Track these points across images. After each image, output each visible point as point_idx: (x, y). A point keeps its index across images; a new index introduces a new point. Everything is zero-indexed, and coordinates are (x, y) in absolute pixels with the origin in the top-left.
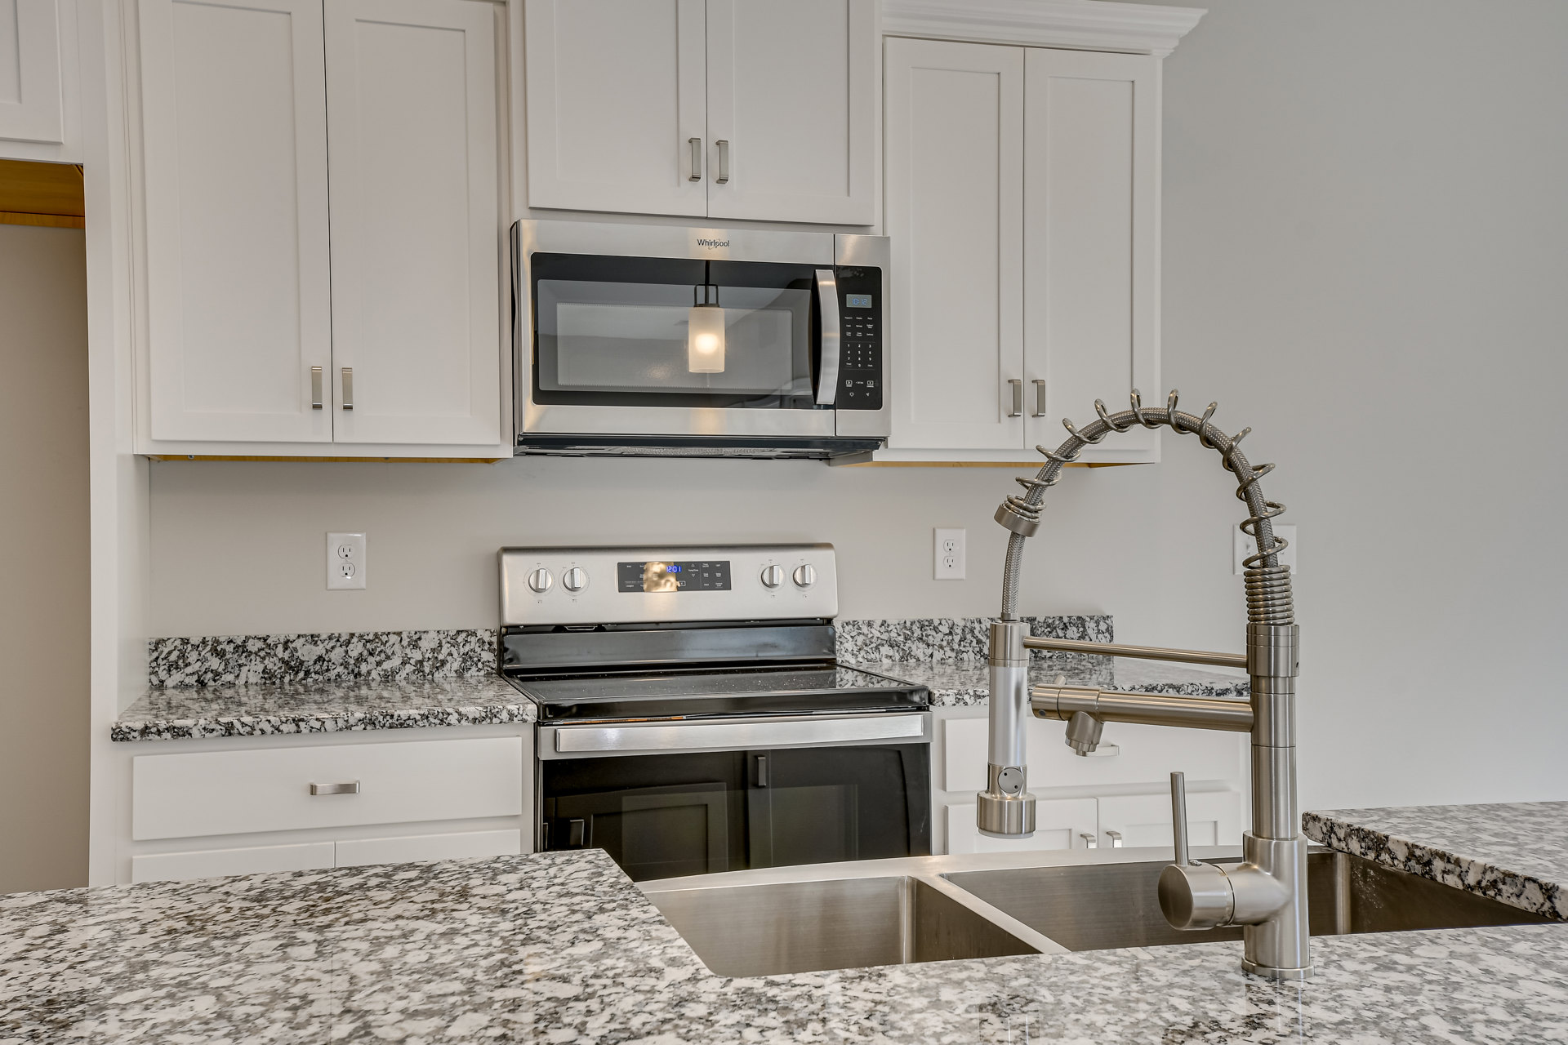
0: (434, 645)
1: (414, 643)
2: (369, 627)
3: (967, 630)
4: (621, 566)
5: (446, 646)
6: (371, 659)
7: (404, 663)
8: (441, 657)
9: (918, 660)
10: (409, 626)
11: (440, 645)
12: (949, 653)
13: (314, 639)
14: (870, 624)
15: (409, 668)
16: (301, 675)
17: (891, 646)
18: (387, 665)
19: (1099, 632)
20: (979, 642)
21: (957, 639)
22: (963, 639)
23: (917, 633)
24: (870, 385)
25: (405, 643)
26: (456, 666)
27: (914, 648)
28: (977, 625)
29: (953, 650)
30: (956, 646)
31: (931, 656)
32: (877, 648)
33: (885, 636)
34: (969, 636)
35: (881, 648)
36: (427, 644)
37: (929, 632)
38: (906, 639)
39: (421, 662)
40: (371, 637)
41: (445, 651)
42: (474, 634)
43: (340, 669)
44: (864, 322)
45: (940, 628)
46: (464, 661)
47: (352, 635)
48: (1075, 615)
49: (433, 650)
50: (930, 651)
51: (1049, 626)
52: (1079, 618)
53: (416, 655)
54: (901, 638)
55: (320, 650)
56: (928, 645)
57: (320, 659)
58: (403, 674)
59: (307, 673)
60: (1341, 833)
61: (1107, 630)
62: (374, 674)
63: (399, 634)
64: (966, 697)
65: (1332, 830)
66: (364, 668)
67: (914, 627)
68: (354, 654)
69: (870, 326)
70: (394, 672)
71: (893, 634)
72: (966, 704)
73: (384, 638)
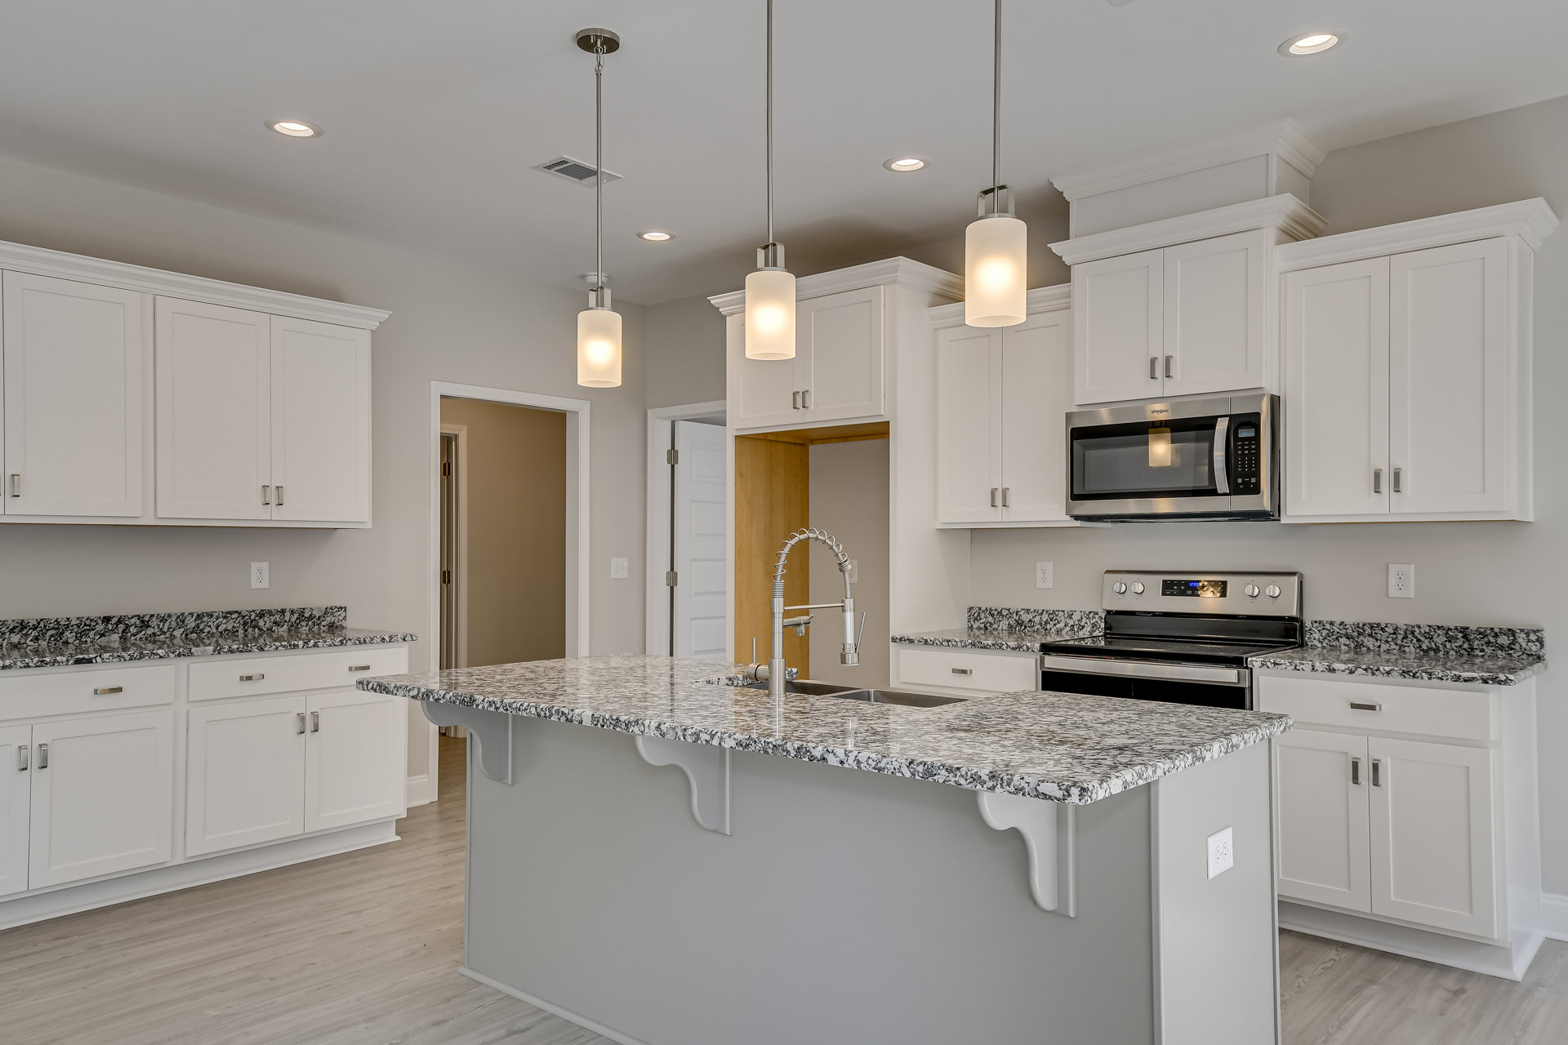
0: (1079, 618)
1: (1070, 617)
2: (1051, 608)
3: (1408, 632)
4: (1164, 582)
5: (1084, 619)
6: (1051, 622)
7: (1066, 626)
8: (1082, 624)
9: (1369, 649)
10: (1068, 608)
11: (1082, 618)
12: (1393, 646)
13: (1028, 611)
14: (1332, 623)
15: (1068, 628)
16: (1023, 627)
17: (1347, 638)
18: (1058, 626)
19: (1529, 641)
20: (1418, 640)
21: (1400, 637)
22: (1405, 637)
23: (1368, 631)
24: (1253, 480)
25: (1066, 616)
26: (1089, 629)
27: (1365, 640)
28: (1416, 629)
29: (1396, 644)
30: (1399, 642)
31: (1379, 647)
32: (1337, 638)
33: (1343, 632)
34: (1410, 636)
35: (1340, 639)
36: (1076, 617)
37: (1378, 631)
38: (1359, 634)
39: (1073, 626)
40: (1051, 612)
41: (1084, 621)
42: (1097, 613)
43: (1039, 626)
44: (1250, 445)
45: (1386, 629)
46: (1093, 627)
47: (1043, 610)
48: (1505, 626)
49: (1078, 620)
50: (1378, 643)
51: (1481, 633)
52: (1509, 630)
53: (1071, 622)
54: (1356, 634)
55: (1030, 616)
56: (1377, 640)
57: (1030, 620)
58: (1065, 631)
59: (1025, 627)
61: (1537, 640)
62: (1053, 630)
63: (1063, 611)
66: (1048, 627)
67: (1366, 627)
68: (1044, 619)
69: (1253, 447)
70: (1061, 630)
71: (1349, 631)
73: (1057, 613)
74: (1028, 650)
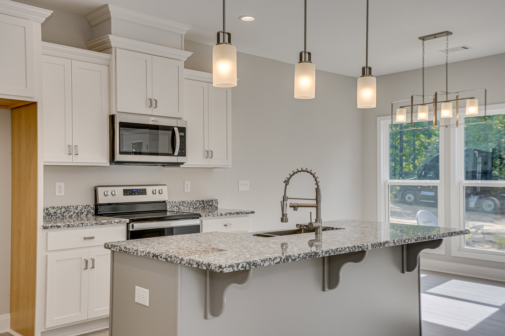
0: (81, 209)
1: (77, 209)
2: (66, 205)
3: (191, 203)
4: (124, 190)
5: (83, 209)
6: (66, 212)
7: (74, 213)
8: (82, 211)
9: (182, 210)
10: (75, 205)
11: (82, 209)
12: (188, 208)
13: (53, 208)
14: (172, 202)
15: (75, 214)
16: (50, 216)
17: (177, 207)
18: (70, 214)
19: (215, 203)
20: (193, 205)
21: (189, 205)
22: (190, 205)
23: (182, 204)
24: (184, 152)
25: (74, 208)
26: (86, 213)
27: (181, 207)
28: (193, 202)
29: (188, 207)
30: (189, 207)
31: (184, 209)
32: (174, 207)
33: (175, 205)
34: (191, 204)
35: (175, 207)
36: (79, 208)
37: (184, 204)
38: (179, 205)
39: (78, 213)
40: (67, 207)
41: (83, 210)
42: (90, 206)
43: (59, 215)
44: (183, 138)
45: (186, 203)
46: (88, 212)
47: (62, 207)
48: (211, 199)
49: (81, 210)
50: (184, 208)
51: (206, 202)
52: (212, 200)
53: (77, 211)
54: (178, 205)
55: (55, 210)
56: (184, 206)
57: (55, 212)
58: (74, 216)
59: (52, 216)
60: (303, 226)
61: (217, 202)
62: (67, 216)
63: (73, 206)
64: (207, 215)
65: (301, 226)
66: (65, 214)
67: (181, 203)
68: (63, 211)
69: (184, 139)
70: (72, 215)
71: (177, 204)
72: (207, 217)
73: (70, 207)
74: (124, 222)
